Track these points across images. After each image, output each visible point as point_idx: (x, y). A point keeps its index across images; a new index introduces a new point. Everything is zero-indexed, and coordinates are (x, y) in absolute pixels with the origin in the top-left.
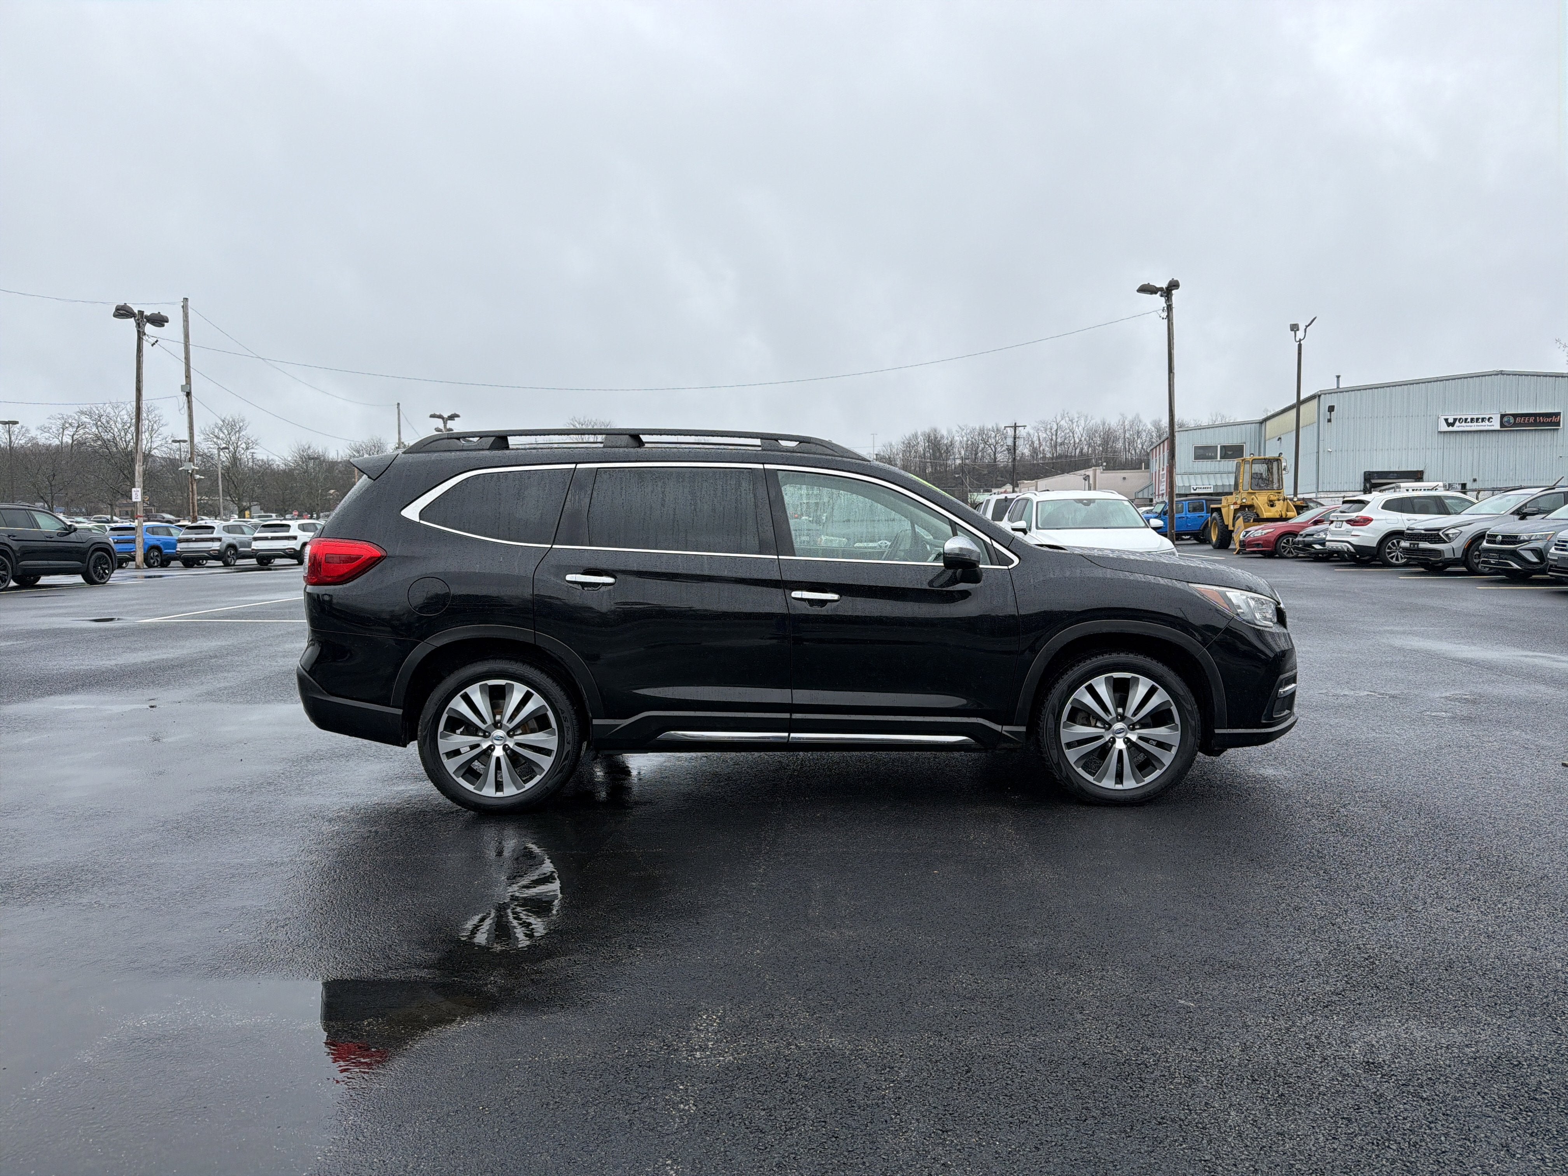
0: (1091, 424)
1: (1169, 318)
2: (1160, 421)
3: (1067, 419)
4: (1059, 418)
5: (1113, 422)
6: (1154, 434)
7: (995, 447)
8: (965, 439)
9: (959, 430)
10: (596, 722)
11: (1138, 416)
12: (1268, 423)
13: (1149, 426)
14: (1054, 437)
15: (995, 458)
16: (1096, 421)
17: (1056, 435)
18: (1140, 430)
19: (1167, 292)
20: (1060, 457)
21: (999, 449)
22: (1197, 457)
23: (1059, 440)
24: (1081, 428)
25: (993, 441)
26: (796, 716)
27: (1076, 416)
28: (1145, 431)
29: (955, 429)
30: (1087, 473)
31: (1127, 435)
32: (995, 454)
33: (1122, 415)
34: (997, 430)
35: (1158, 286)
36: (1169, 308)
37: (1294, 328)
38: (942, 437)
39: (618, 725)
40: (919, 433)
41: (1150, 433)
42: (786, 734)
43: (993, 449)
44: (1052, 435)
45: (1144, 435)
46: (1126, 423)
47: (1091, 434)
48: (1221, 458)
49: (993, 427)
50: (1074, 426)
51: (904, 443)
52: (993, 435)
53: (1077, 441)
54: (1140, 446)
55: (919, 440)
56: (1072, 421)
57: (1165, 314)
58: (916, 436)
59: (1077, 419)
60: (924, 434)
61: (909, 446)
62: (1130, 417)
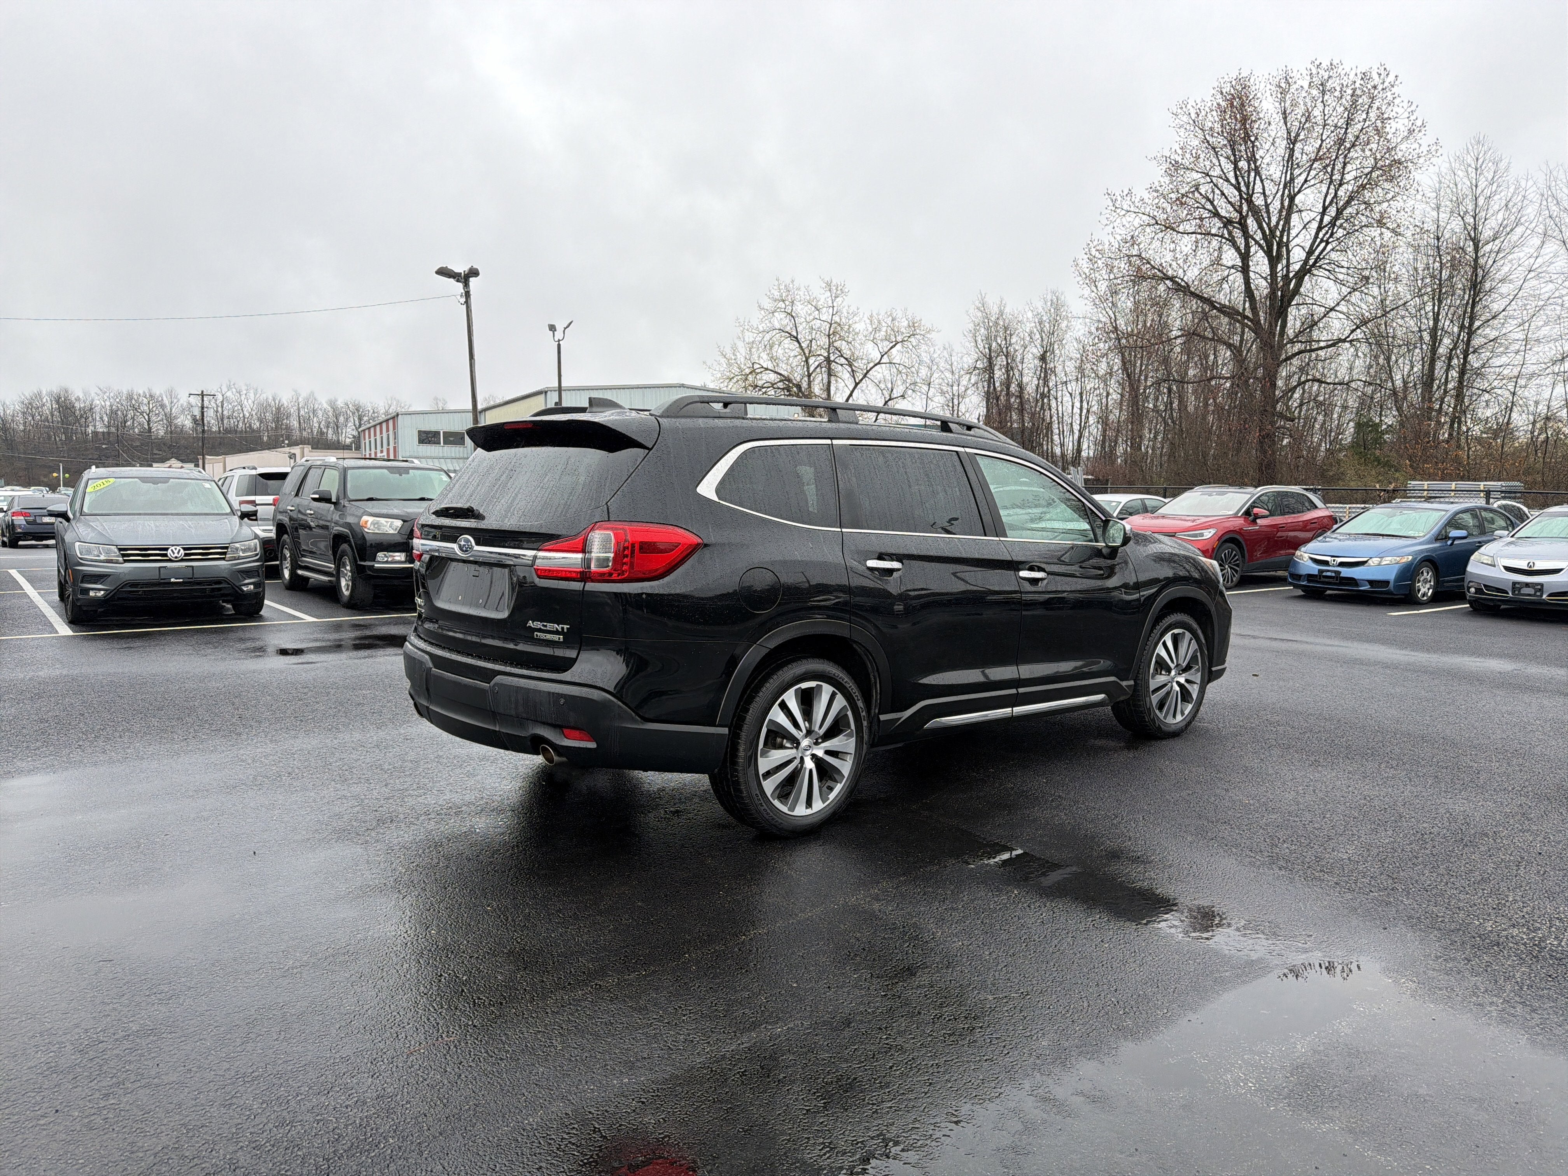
0: (261, 398)
1: (467, 303)
2: (336, 400)
3: (234, 390)
4: (224, 389)
5: (286, 399)
6: (330, 414)
7: (148, 415)
8: (108, 403)
9: (99, 392)
10: (883, 717)
11: (312, 393)
12: (487, 413)
13: (325, 406)
14: (220, 409)
15: (150, 428)
16: (267, 395)
17: (222, 407)
18: (316, 407)
19: (465, 278)
20: (227, 431)
21: (154, 418)
22: (422, 441)
23: (225, 413)
24: (250, 401)
25: (146, 408)
26: (1022, 690)
27: (244, 388)
28: (321, 409)
29: (93, 391)
30: (293, 451)
31: (302, 413)
32: (149, 424)
33: (296, 391)
34: (151, 396)
35: (456, 271)
36: (467, 294)
37: (552, 328)
38: (78, 399)
39: (900, 719)
40: (44, 393)
41: (325, 412)
42: (1009, 710)
43: (147, 417)
44: (217, 406)
45: (320, 413)
46: (300, 399)
47: (264, 407)
48: (444, 443)
49: (144, 392)
50: (243, 398)
51: (23, 403)
52: (145, 401)
53: (247, 415)
54: (316, 425)
55: (44, 400)
56: (239, 393)
57: (463, 300)
58: (39, 395)
59: (245, 392)
60: (50, 394)
61: (30, 407)
62: (304, 394)
